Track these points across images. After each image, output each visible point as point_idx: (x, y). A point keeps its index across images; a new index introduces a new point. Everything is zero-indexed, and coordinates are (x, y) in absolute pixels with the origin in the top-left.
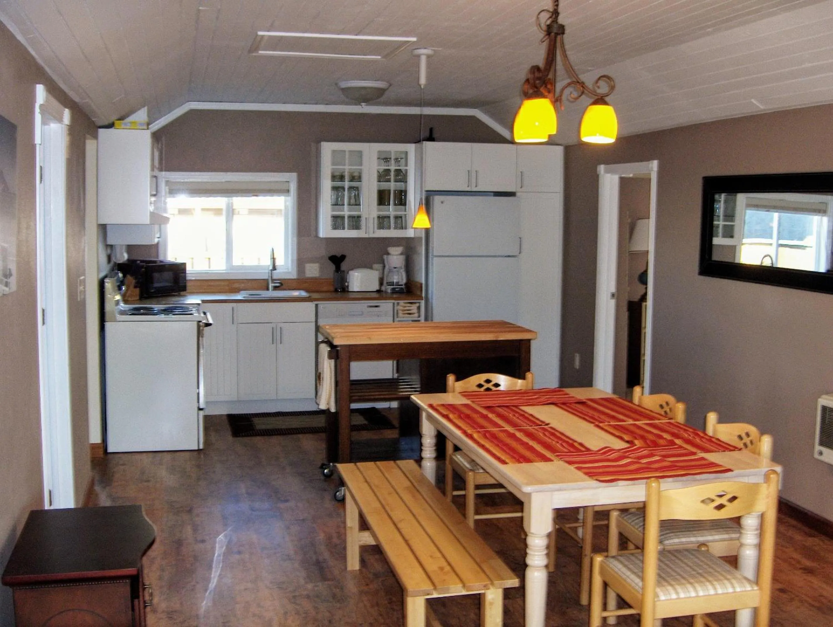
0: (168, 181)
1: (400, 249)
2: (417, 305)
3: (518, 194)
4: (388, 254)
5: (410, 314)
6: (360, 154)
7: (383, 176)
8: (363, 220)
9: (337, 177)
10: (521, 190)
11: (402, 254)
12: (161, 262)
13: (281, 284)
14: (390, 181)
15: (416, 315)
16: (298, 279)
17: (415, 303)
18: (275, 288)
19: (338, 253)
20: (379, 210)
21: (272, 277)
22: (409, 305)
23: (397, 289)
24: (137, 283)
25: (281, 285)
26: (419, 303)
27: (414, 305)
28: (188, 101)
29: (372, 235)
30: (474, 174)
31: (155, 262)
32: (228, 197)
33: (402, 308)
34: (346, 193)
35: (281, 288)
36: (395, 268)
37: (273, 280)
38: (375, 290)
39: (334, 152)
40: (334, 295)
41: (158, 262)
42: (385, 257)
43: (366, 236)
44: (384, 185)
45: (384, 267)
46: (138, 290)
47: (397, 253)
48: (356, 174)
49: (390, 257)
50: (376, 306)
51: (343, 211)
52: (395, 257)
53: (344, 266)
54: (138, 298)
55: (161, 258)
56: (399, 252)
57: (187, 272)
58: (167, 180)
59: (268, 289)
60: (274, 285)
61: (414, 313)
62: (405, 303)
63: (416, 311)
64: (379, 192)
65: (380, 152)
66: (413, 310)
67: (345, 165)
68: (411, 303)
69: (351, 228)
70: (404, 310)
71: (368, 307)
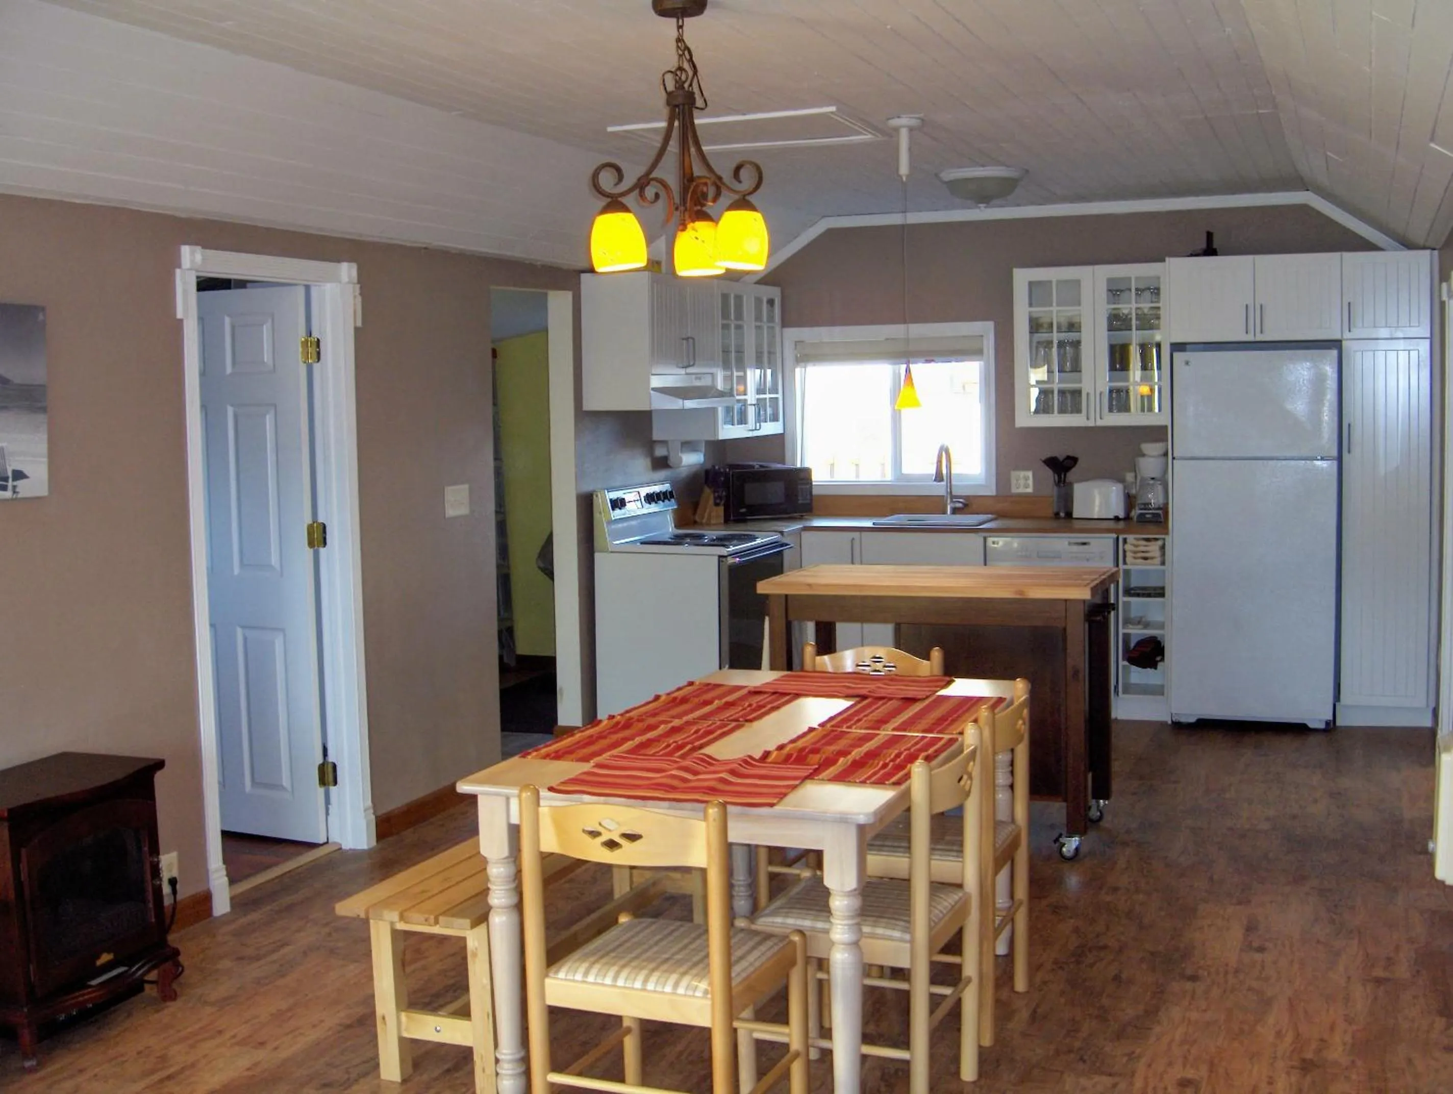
0: (800, 341)
1: (1159, 447)
2: (1160, 543)
3: (1345, 344)
4: (1142, 454)
5: (1146, 559)
6: (1076, 284)
7: (1117, 322)
8: (1084, 398)
9: (1035, 326)
10: (1349, 335)
14: (1130, 330)
15: (1158, 560)
16: (996, 496)
17: (1156, 539)
18: (955, 511)
19: (1060, 453)
20: (1111, 380)
21: (951, 492)
22: (1144, 543)
23: (1148, 516)
25: (967, 505)
26: (1164, 540)
27: (1153, 543)
28: (824, 217)
29: (1100, 423)
30: (1256, 311)
32: (895, 364)
33: (1132, 548)
34: (1055, 350)
35: (964, 510)
36: (1153, 479)
37: (952, 497)
38: (1111, 517)
40: (1054, 524)
42: (1139, 460)
43: (1091, 424)
44: (1121, 336)
46: (721, 510)
47: (1155, 453)
49: (1146, 460)
50: (1084, 544)
52: (1151, 460)
53: (1071, 476)
54: (722, 521)
56: (1158, 452)
57: (814, 483)
58: (797, 340)
59: (945, 513)
60: (953, 505)
61: (1152, 558)
62: (1138, 539)
63: (1157, 553)
64: (1112, 349)
65: (1110, 281)
66: (1152, 551)
67: (1051, 305)
68: (1148, 540)
69: (1062, 411)
70: (1135, 552)
71: (1070, 544)
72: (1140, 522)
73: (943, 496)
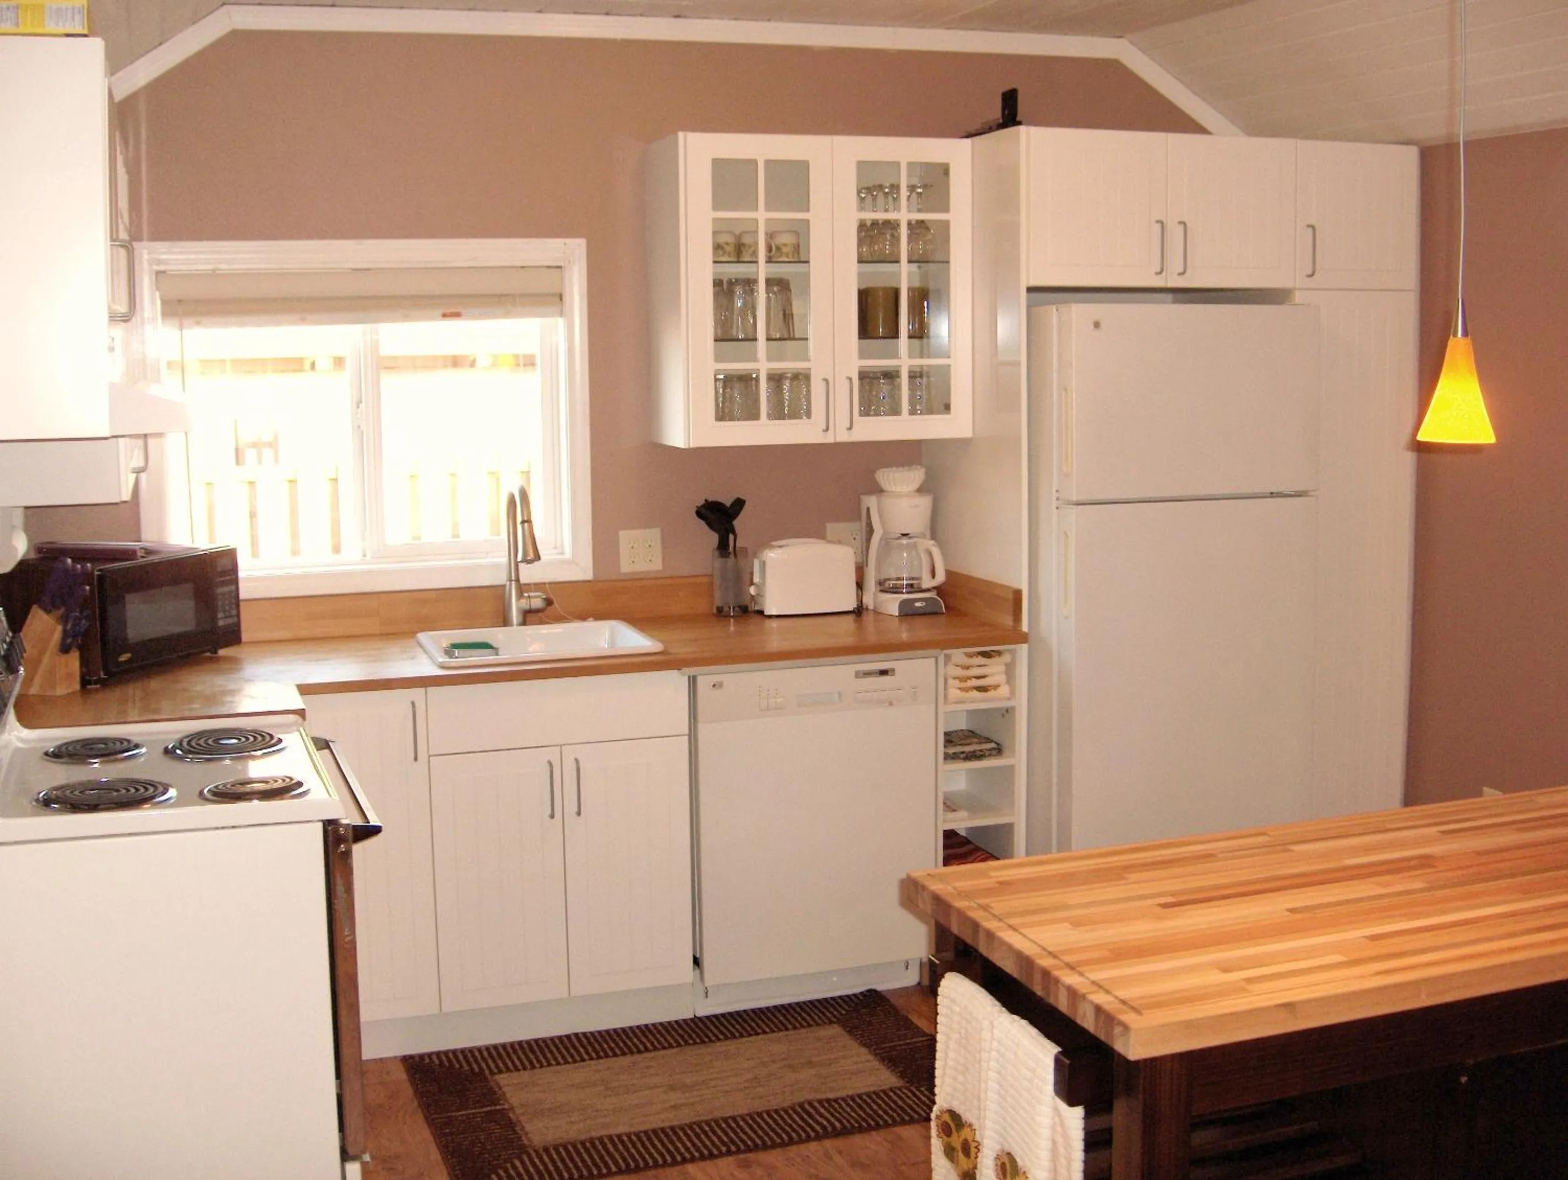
0: (164, 272)
1: (916, 476)
2: (1005, 658)
3: (1298, 297)
4: (878, 490)
5: (983, 689)
6: (801, 170)
7: (874, 244)
8: (817, 388)
10: (1310, 283)
11: (920, 490)
12: (149, 552)
13: (549, 602)
14: (897, 262)
16: (596, 582)
17: (998, 653)
18: (530, 618)
19: (724, 492)
20: (863, 355)
21: (518, 580)
22: (980, 661)
23: (918, 604)
24: (65, 634)
26: (1013, 652)
27: (995, 660)
29: (843, 436)
30: (1175, 234)
31: (127, 554)
33: (960, 672)
34: (760, 299)
35: (547, 612)
36: (905, 535)
37: (522, 589)
39: (719, 166)
41: (140, 554)
42: (871, 502)
43: (829, 439)
44: (881, 274)
45: (870, 531)
46: (73, 661)
47: (908, 488)
48: (786, 239)
49: (887, 501)
50: (884, 673)
51: (754, 359)
52: (903, 501)
53: (744, 533)
55: (149, 537)
56: (916, 485)
58: (162, 268)
59: (507, 621)
60: (524, 604)
61: (996, 687)
62: (970, 656)
63: (1000, 678)
64: (864, 296)
65: (862, 166)
66: (993, 675)
67: (756, 209)
68: (986, 655)
69: (778, 413)
70: (963, 679)
71: (858, 675)
72: (906, 615)
73: (504, 586)
